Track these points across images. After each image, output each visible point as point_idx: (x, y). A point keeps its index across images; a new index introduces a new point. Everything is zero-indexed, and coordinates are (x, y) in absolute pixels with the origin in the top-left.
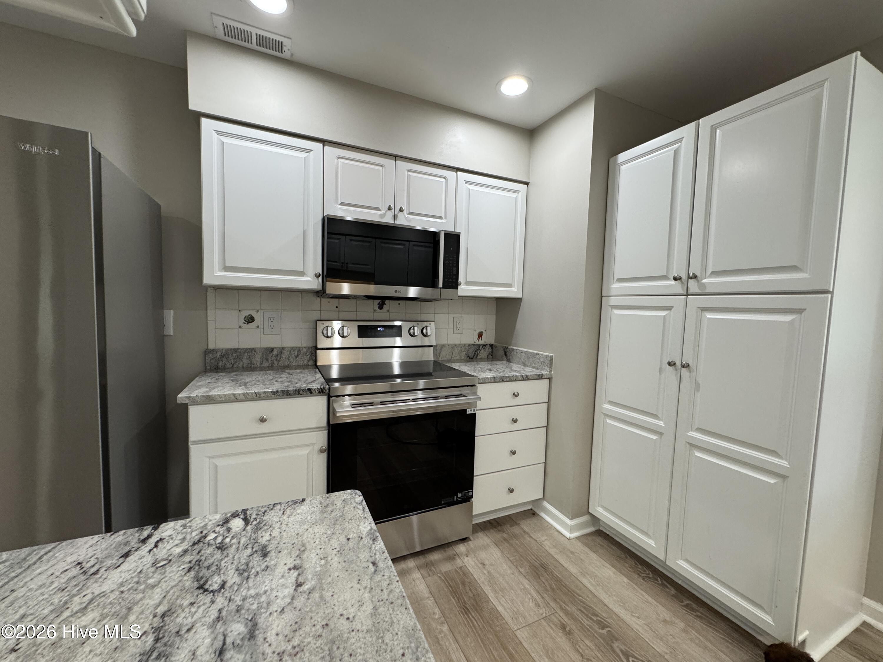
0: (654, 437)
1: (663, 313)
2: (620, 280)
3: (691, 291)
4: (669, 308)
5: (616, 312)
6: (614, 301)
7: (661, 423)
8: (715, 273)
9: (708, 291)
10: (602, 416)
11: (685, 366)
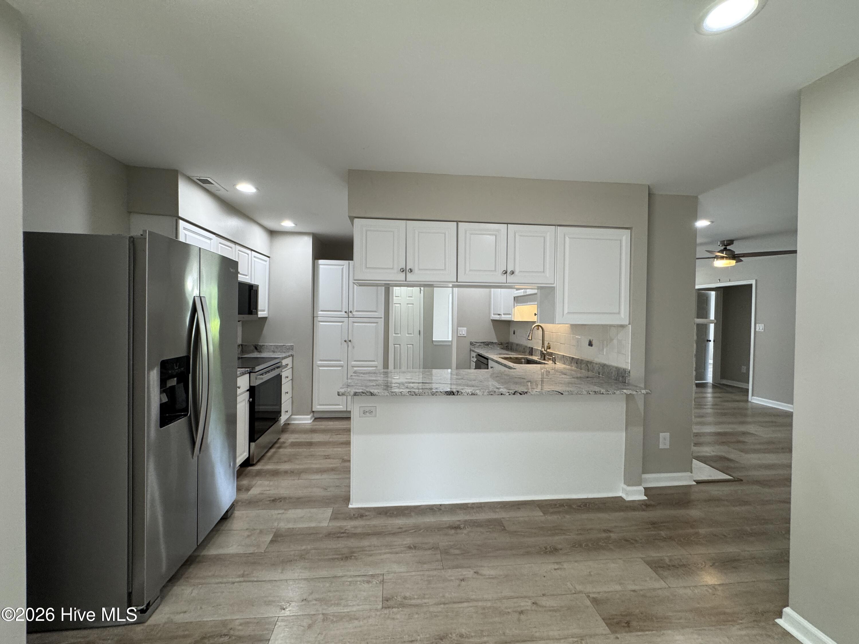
0: (340, 368)
1: (340, 324)
2: (322, 311)
3: (350, 316)
4: (343, 322)
5: (321, 323)
6: (320, 319)
7: (342, 362)
8: (356, 311)
9: (355, 316)
10: (317, 367)
11: (350, 341)
